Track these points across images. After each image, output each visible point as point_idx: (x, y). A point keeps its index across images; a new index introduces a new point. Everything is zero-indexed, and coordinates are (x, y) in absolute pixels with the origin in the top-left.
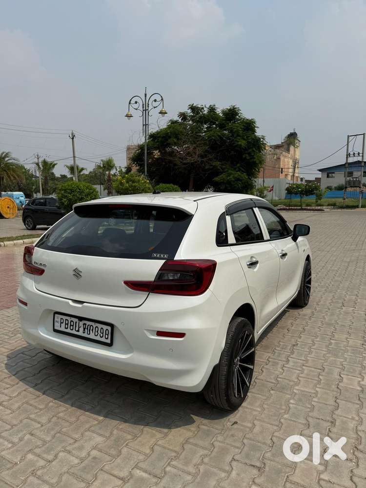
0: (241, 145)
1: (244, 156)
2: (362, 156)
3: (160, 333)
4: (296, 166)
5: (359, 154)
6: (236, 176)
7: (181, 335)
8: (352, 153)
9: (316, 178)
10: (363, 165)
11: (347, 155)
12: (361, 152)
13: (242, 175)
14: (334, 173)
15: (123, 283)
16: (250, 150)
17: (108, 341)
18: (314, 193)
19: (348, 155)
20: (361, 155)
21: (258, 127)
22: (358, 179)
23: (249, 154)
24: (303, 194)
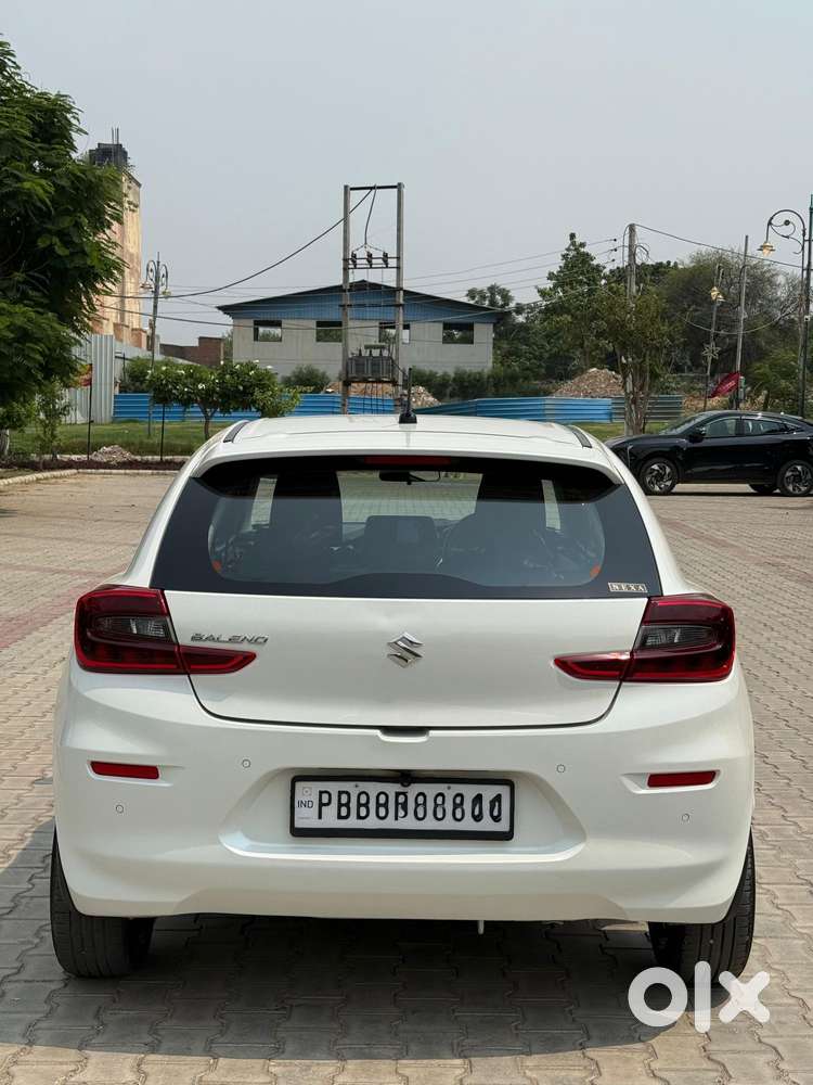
0: (29, 194)
1: (42, 244)
2: (398, 268)
3: (657, 780)
4: (161, 289)
5: (385, 257)
6: (19, 321)
7: (705, 777)
8: (362, 254)
9: (201, 339)
10: (402, 301)
11: (346, 260)
12: (393, 253)
13: (41, 320)
14: (278, 324)
15: (552, 663)
16: (66, 222)
17: (503, 826)
18: (254, 402)
19: (349, 261)
20: (392, 262)
21: (80, 130)
22: (385, 353)
23: (63, 236)
24: (214, 405)
